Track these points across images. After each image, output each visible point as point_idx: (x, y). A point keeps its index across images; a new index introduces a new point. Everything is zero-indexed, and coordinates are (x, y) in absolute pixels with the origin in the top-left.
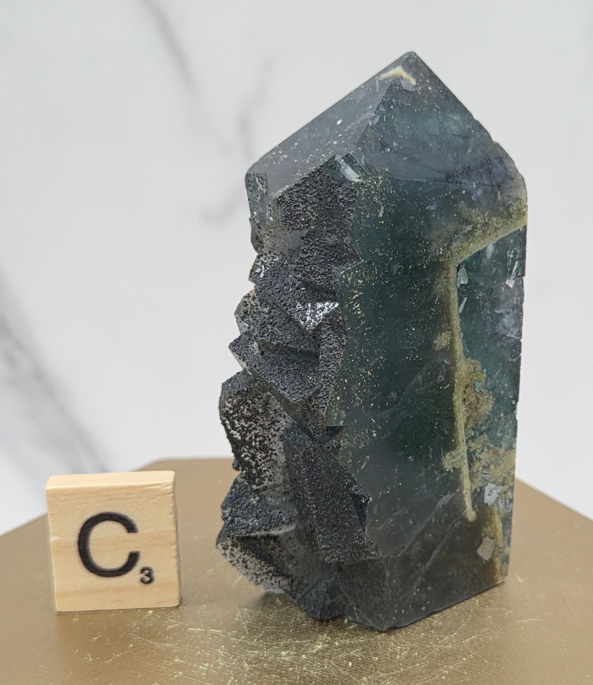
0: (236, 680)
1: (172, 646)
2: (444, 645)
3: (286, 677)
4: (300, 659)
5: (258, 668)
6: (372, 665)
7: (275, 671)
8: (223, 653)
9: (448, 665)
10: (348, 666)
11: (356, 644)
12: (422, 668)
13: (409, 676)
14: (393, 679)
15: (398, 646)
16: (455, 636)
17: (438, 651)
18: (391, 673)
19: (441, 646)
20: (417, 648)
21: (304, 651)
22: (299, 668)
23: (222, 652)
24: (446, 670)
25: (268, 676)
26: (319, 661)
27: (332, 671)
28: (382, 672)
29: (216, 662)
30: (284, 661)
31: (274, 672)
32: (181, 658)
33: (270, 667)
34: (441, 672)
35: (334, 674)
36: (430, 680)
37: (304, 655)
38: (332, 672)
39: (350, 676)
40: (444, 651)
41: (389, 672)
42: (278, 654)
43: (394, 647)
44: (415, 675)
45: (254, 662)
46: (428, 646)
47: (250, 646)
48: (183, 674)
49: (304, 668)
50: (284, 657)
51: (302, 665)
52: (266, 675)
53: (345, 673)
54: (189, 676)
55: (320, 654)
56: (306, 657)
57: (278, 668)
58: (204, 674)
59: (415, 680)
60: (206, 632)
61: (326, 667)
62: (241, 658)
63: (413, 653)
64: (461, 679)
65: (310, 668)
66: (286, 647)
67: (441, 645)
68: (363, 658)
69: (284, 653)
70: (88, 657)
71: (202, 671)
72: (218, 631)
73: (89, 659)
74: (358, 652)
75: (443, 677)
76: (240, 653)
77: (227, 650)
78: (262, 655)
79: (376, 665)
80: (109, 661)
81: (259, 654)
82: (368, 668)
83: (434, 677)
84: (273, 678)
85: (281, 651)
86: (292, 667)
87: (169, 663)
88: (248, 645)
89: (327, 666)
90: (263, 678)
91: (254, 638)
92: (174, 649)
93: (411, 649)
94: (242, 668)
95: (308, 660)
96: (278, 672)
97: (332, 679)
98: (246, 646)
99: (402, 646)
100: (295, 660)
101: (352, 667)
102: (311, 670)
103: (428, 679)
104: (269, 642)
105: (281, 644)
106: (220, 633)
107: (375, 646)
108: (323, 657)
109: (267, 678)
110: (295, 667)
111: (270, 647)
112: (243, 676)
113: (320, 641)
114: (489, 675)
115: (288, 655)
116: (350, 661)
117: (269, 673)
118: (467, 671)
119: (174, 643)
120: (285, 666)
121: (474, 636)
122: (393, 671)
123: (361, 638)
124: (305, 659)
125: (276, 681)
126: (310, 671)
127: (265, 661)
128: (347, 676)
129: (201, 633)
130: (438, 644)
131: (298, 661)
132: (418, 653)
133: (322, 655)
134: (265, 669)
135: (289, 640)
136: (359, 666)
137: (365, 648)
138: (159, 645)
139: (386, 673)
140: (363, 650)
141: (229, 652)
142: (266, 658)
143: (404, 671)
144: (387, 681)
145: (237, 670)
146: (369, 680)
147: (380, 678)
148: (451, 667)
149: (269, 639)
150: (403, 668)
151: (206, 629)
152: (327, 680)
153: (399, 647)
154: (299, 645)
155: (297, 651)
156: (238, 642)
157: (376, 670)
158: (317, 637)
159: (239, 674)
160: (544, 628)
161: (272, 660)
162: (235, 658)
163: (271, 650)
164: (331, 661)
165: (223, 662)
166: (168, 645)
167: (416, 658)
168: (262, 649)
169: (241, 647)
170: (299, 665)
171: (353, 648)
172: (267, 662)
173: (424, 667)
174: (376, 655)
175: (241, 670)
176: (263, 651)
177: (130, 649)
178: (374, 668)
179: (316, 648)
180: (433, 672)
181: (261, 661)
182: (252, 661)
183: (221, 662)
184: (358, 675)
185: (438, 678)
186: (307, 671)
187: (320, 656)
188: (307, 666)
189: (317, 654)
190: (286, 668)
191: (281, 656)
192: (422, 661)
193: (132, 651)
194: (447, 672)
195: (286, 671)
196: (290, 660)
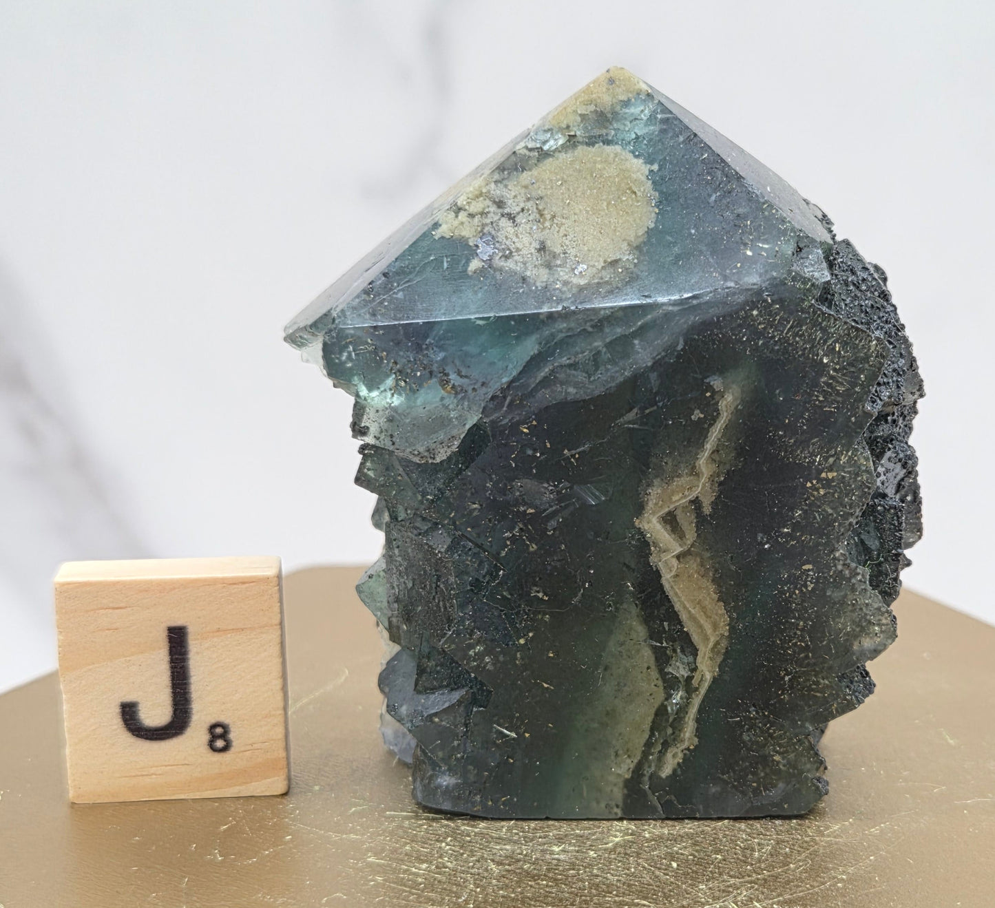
0: (478, 890)
1: (358, 839)
2: (835, 837)
3: (565, 885)
4: (586, 858)
5: (515, 872)
6: (712, 866)
7: (545, 875)
8: (451, 849)
9: (845, 866)
10: (672, 868)
11: (680, 835)
12: (800, 872)
13: (779, 882)
14: (753, 887)
15: (754, 838)
16: (851, 823)
17: (824, 846)
18: (747, 879)
19: (829, 839)
20: (788, 841)
21: (591, 846)
22: (585, 872)
23: (448, 847)
24: (842, 874)
25: (533, 883)
26: (620, 861)
27: (644, 875)
28: (731, 877)
29: (440, 863)
30: (558, 860)
31: (542, 877)
32: (376, 854)
33: (535, 869)
34: (834, 878)
35: (647, 881)
36: (816, 889)
37: (593, 852)
38: (644, 878)
39: (676, 884)
40: (835, 846)
41: (743, 877)
42: (547, 850)
43: (746, 840)
44: (788, 882)
45: (507, 862)
46: (807, 839)
47: (496, 838)
48: (384, 880)
49: (595, 871)
50: (557, 854)
51: (590, 866)
52: (530, 881)
53: (667, 879)
54: (395, 883)
55: (620, 850)
56: (595, 855)
58: (420, 880)
59: (791, 890)
60: (415, 818)
61: (633, 870)
62: (483, 857)
63: (781, 849)
64: (871, 888)
65: (605, 872)
66: (560, 840)
67: (829, 836)
68: (695, 856)
69: (556, 849)
70: (215, 856)
71: (417, 875)
72: (437, 816)
73: (215, 857)
74: (685, 847)
75: (839, 885)
76: (481, 849)
77: (457, 844)
78: (518, 851)
79: (719, 867)
80: (253, 862)
81: (513, 851)
82: (706, 871)
83: (823, 883)
84: (542, 886)
85: (551, 847)
86: (574, 869)
87: (357, 864)
88: (492, 837)
89: (635, 868)
90: (524, 886)
91: (503, 827)
92: (363, 843)
93: (778, 843)
94: (486, 870)
95: (600, 860)
96: (549, 878)
97: (647, 888)
98: (490, 839)
99: (762, 839)
100: (577, 859)
101: (677, 869)
102: (607, 873)
103: (813, 887)
104: (528, 832)
105: (549, 835)
106: (441, 818)
107: (715, 839)
108: (626, 854)
109: (531, 886)
110: (579, 870)
111: (532, 840)
112: (490, 883)
113: (616, 831)
114: (919, 882)
115: (563, 851)
116: (673, 861)
117: (534, 878)
118: (880, 876)
119: (363, 835)
120: (561, 868)
121: (884, 823)
122: (749, 876)
123: (689, 826)
124: (595, 858)
125: (547, 890)
126: (605, 876)
127: (525, 862)
128: (672, 883)
129: (407, 818)
130: (823, 835)
131: (582, 861)
132: (790, 848)
133: (623, 851)
134: (528, 873)
135: (562, 830)
136: (691, 869)
137: (698, 841)
138: (337, 837)
139: (739, 878)
140: (692, 843)
141: (462, 847)
142: (526, 855)
143: (769, 876)
144: (741, 891)
145: (479, 874)
146: (710, 888)
147: (728, 886)
148: (851, 870)
149: (529, 828)
150: (768, 871)
151: (415, 812)
152: (637, 890)
153: (756, 840)
154: (581, 837)
155: (579, 846)
156: (475, 832)
157: (720, 874)
158: (611, 826)
159: (481, 881)
161: (537, 859)
162: (473, 856)
163: (534, 844)
164: (640, 861)
165: (451, 862)
166: (352, 836)
167: (787, 856)
168: (515, 842)
169: (481, 840)
170: (585, 867)
171: (675, 840)
172: (529, 863)
173: (804, 869)
174: (718, 851)
175: (486, 874)
176: (520, 846)
177: (288, 842)
178: (717, 871)
179: (612, 842)
180: (820, 878)
181: (519, 861)
182: (502, 860)
183: (448, 862)
184: (690, 882)
185: (830, 886)
186: (601, 876)
187: (619, 853)
188: (599, 869)
189: (613, 850)
190: (563, 871)
191: (552, 853)
192: (799, 861)
193: (291, 845)
194: (844, 877)
195: (564, 875)
196: (570, 859)
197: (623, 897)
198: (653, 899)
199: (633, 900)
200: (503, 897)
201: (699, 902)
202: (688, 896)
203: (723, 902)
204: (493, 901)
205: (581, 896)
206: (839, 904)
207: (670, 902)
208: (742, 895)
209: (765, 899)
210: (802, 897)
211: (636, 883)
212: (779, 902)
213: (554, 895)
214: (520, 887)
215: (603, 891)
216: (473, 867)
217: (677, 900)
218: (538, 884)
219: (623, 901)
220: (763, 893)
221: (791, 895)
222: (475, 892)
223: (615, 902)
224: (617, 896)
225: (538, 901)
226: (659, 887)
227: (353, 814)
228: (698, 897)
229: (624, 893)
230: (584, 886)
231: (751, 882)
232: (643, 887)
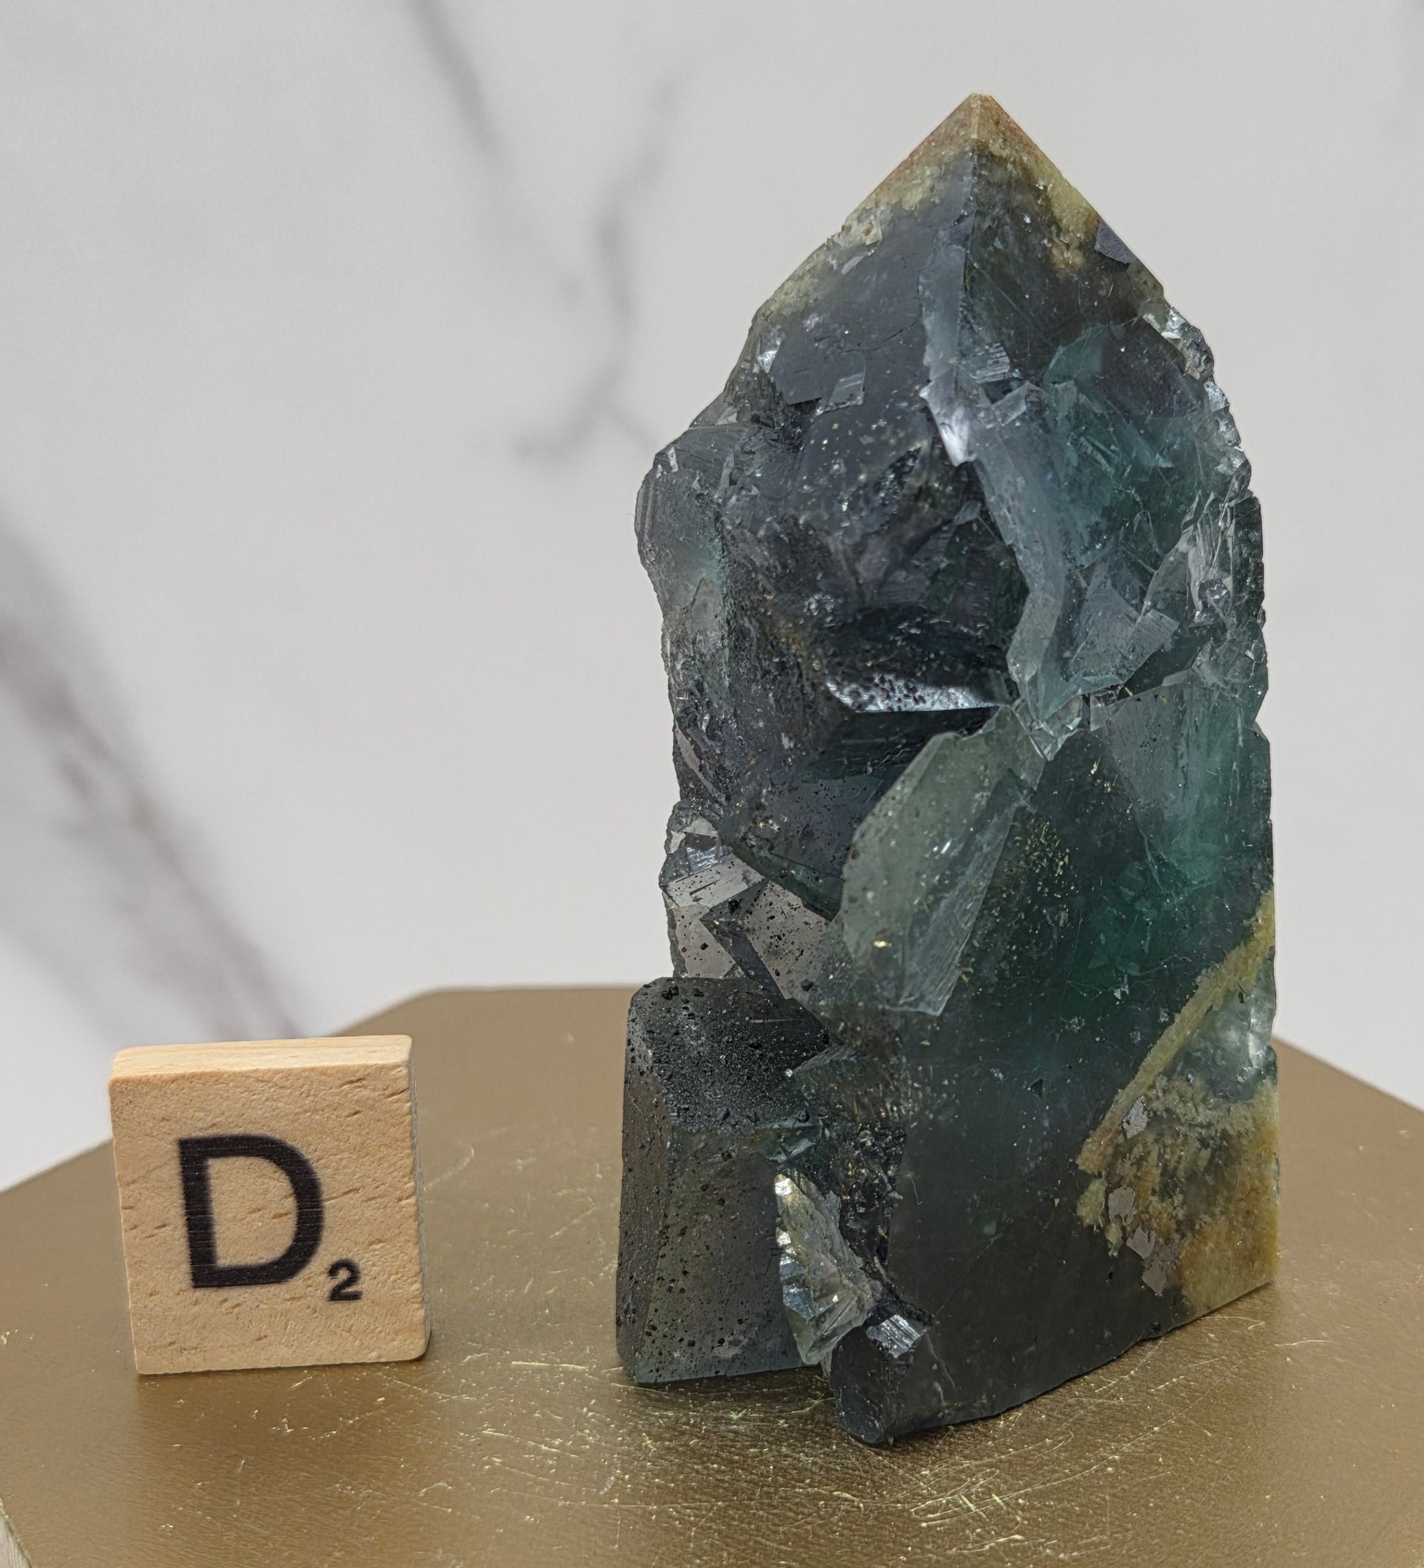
0: (627, 1476)
1: (474, 1401)
2: (1108, 1398)
3: (742, 1469)
4: (773, 1430)
5: (677, 1451)
6: (941, 1442)
7: (717, 1455)
8: (593, 1417)
9: (1119, 1441)
12: (1059, 1451)
13: (1029, 1465)
14: (993, 1473)
16: (1132, 1377)
17: (1093, 1412)
18: (986, 1460)
19: (1100, 1401)
20: (1045, 1405)
21: (781, 1411)
22: (771, 1450)
23: (590, 1414)
24: (1114, 1453)
25: (700, 1467)
26: (818, 1435)
27: (849, 1455)
28: (966, 1457)
29: (578, 1436)
30: (736, 1432)
31: (713, 1458)
32: (496, 1426)
33: (703, 1446)
34: (1104, 1458)
35: (853, 1463)
36: (1078, 1476)
37: (782, 1421)
38: (849, 1459)
39: (891, 1467)
40: (1108, 1412)
41: (981, 1459)
42: (723, 1417)
44: (1042, 1465)
45: (668, 1436)
46: (1072, 1401)
47: (656, 1400)
48: (502, 1463)
49: (784, 1449)
51: (778, 1441)
52: (697, 1463)
53: (879, 1461)
54: (516, 1468)
55: (819, 1417)
56: (786, 1425)
57: (721, 1448)
58: (551, 1462)
59: (1044, 1476)
60: (552, 1370)
61: (835, 1447)
62: (636, 1428)
63: (1034, 1415)
64: (1151, 1474)
65: (797, 1450)
66: (740, 1403)
67: (1100, 1396)
69: (734, 1416)
70: (282, 1426)
71: (546, 1455)
72: (579, 1367)
73: (283, 1428)
75: (1110, 1469)
76: (634, 1416)
77: (603, 1409)
78: (684, 1420)
79: (951, 1443)
80: (332, 1435)
81: (677, 1420)
82: (933, 1449)
83: (1089, 1467)
84: (711, 1472)
85: (727, 1413)
86: (755, 1446)
87: (469, 1438)
88: (651, 1399)
89: (837, 1444)
90: (688, 1470)
92: (479, 1407)
94: (640, 1448)
95: (792, 1432)
96: (722, 1458)
97: (851, 1474)
98: (648, 1402)
100: (761, 1430)
102: (799, 1452)
103: (1073, 1472)
104: (700, 1391)
105: (726, 1396)
106: (584, 1372)
108: (827, 1424)
109: (697, 1472)
110: (763, 1447)
111: (702, 1404)
112: (644, 1467)
113: (817, 1389)
114: (1217, 1465)
115: (742, 1419)
117: (704, 1458)
118: (1164, 1456)
119: (479, 1395)
120: (739, 1445)
121: (1177, 1377)
122: (989, 1456)
124: (784, 1430)
125: (719, 1477)
126: (797, 1456)
127: (691, 1435)
128: (885, 1466)
129: (539, 1370)
130: (1094, 1396)
131: (768, 1433)
132: (1047, 1415)
133: (823, 1420)
134: (693, 1450)
135: (744, 1387)
136: (912, 1445)
138: (443, 1398)
139: (976, 1460)
141: (609, 1414)
142: (693, 1426)
143: (1015, 1456)
144: (977, 1479)
145: (629, 1454)
146: (936, 1475)
147: (962, 1471)
148: (1126, 1447)
149: (701, 1386)
150: (1015, 1449)
151: (552, 1362)
152: (838, 1478)
154: (770, 1398)
155: (766, 1412)
156: (628, 1392)
158: (811, 1381)
159: (632, 1463)
160: (1339, 1360)
161: (707, 1431)
162: (623, 1427)
163: (705, 1409)
165: (594, 1437)
166: (466, 1398)
167: (1042, 1426)
168: (683, 1407)
169: (636, 1403)
170: (771, 1443)
172: (697, 1437)
173: (1063, 1446)
175: (639, 1454)
176: (686, 1411)
177: (379, 1407)
178: (947, 1448)
179: (810, 1405)
180: (1085, 1459)
181: (683, 1433)
182: (662, 1433)
183: (589, 1435)
184: (909, 1465)
185: (1096, 1471)
186: (791, 1457)
187: (819, 1422)
188: (789, 1446)
189: (811, 1416)
190: (741, 1449)
191: (729, 1422)
192: (1059, 1434)
193: (384, 1411)
194: (1117, 1457)
195: (743, 1456)
196: (751, 1431)
197: (818, 1487)
198: (859, 1491)
199: (831, 1492)
200: (658, 1487)
201: (919, 1495)
202: (905, 1486)
203: (952, 1495)
204: (645, 1495)
205: (763, 1486)
206: (1107, 1497)
207: (881, 1496)
208: (978, 1485)
209: (1008, 1490)
210: (1058, 1488)
211: (838, 1467)
212: (1026, 1494)
213: (726, 1485)
214: (682, 1473)
215: (793, 1479)
216: (622, 1444)
217: (891, 1493)
218: (707, 1468)
219: (819, 1494)
220: (1006, 1482)
221: (1044, 1484)
222: (623, 1479)
223: (808, 1495)
224: (811, 1486)
225: (705, 1494)
226: (866, 1472)
227: (468, 1364)
228: (920, 1487)
229: (820, 1482)
230: (768, 1472)
231: (991, 1465)
232: (846, 1473)
